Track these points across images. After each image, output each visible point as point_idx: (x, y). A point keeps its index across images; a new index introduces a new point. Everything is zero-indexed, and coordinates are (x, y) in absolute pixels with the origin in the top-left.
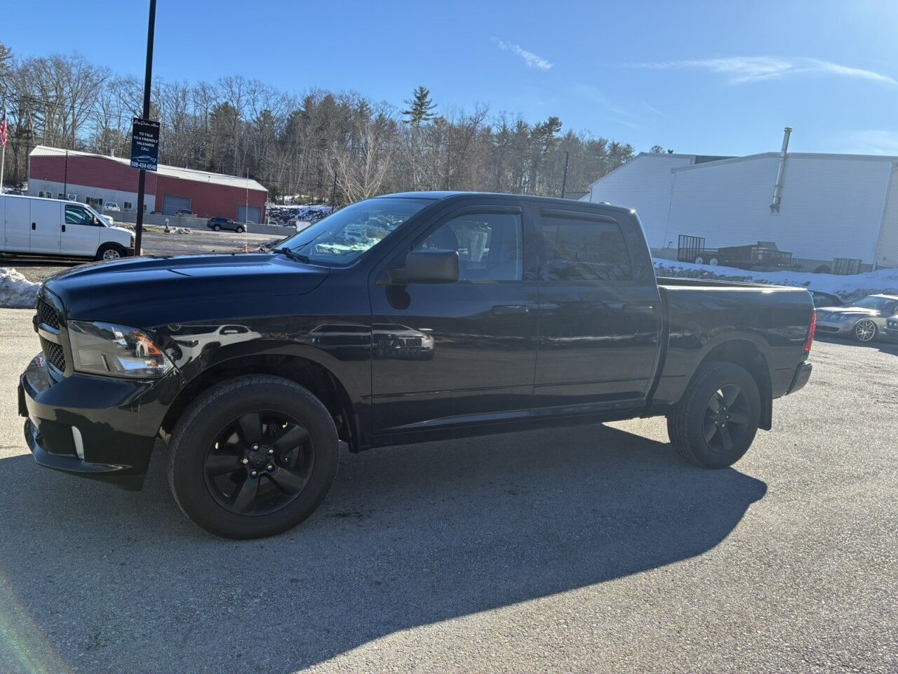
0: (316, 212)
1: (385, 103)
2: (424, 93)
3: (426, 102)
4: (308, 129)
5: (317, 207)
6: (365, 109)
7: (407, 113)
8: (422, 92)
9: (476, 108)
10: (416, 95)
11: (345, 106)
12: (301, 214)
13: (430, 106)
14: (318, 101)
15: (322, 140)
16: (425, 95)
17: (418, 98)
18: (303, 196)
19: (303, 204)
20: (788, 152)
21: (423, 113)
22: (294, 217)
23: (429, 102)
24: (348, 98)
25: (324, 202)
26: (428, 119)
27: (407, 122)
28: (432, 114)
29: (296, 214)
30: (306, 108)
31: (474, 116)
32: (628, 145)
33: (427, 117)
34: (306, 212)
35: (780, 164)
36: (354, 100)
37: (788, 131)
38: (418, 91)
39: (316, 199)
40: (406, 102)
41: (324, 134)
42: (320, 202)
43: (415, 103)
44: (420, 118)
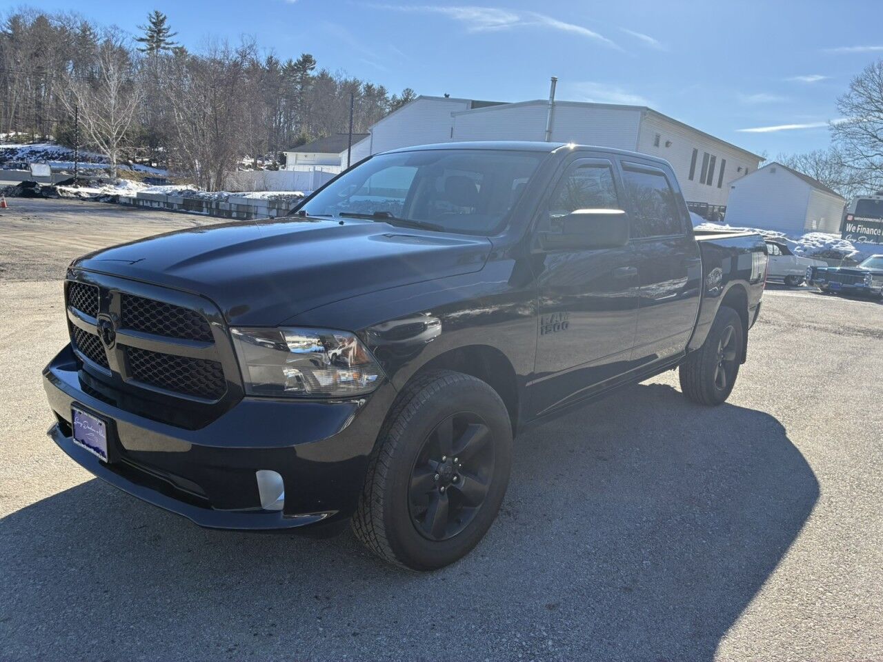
0: (39, 152)
1: (116, 28)
2: (161, 18)
3: (164, 29)
4: (20, 54)
5: (40, 147)
6: (88, 33)
7: (142, 40)
8: (158, 17)
9: (242, 40)
10: (150, 21)
11: (63, 29)
12: (20, 155)
13: (169, 34)
14: (30, 21)
15: (39, 67)
16: (162, 21)
17: (153, 23)
18: (20, 133)
19: (22, 143)
20: (555, 99)
21: (161, 41)
22: (11, 158)
23: (168, 29)
24: (69, 20)
25: (48, 140)
26: (168, 49)
27: (143, 51)
28: (172, 43)
29: (14, 155)
30: (13, 29)
31: (240, 49)
32: (382, 87)
33: (167, 46)
34: (28, 152)
35: (549, 111)
36: (76, 22)
37: (554, 81)
38: (154, 16)
39: (37, 136)
40: (140, 28)
41: (41, 61)
42: (43, 140)
43: (150, 30)
44: (158, 46)
